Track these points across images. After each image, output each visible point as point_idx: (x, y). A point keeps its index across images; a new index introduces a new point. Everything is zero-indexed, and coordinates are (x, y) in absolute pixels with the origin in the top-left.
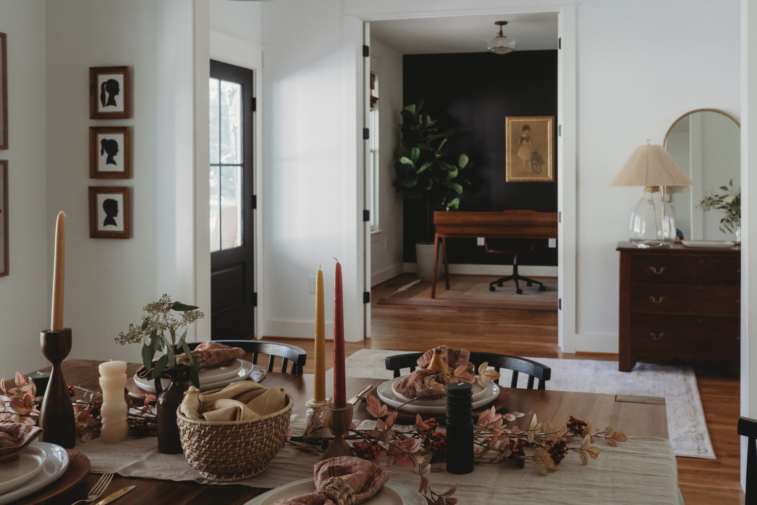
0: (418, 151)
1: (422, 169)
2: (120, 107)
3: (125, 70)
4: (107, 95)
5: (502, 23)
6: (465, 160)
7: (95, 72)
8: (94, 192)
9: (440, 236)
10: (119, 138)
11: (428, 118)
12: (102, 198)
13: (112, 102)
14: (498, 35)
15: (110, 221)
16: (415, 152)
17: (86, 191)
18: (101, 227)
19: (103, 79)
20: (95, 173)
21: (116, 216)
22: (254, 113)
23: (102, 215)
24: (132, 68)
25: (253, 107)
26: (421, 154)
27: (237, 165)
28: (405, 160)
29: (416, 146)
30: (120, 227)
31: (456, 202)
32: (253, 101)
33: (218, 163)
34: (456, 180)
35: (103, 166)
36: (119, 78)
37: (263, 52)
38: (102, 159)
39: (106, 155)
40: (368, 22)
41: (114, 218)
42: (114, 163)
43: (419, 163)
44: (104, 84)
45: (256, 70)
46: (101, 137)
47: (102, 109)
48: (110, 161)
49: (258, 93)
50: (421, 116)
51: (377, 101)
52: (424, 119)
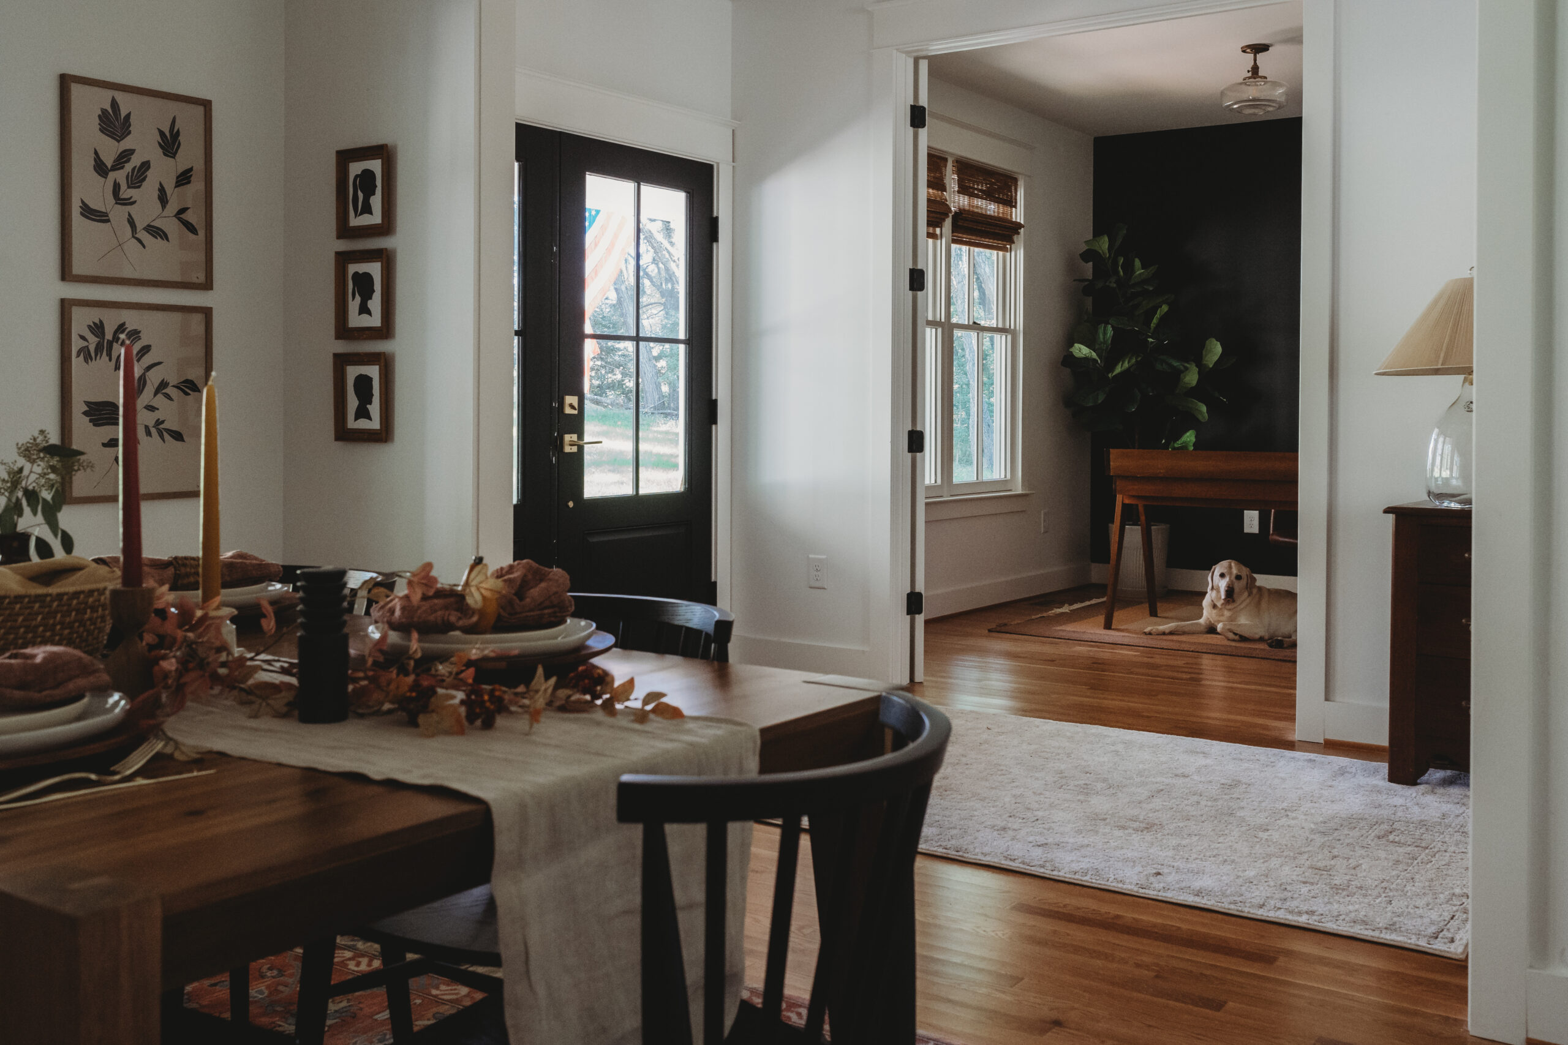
0: (1110, 331)
1: (1118, 369)
2: (376, 218)
3: (384, 153)
4: (361, 195)
5: (1258, 49)
6: (1215, 350)
7: (345, 157)
8: (341, 361)
9: (1127, 501)
10: (374, 269)
11: (1137, 263)
12: (353, 372)
13: (367, 209)
14: (1250, 74)
15: (363, 413)
16: (1105, 333)
17: (330, 361)
18: (352, 424)
19: (356, 168)
20: (343, 331)
21: (370, 403)
22: (715, 245)
23: (353, 403)
24: (395, 147)
25: (713, 235)
26: (1114, 337)
27: (676, 341)
28: (1081, 350)
29: (1107, 323)
30: (375, 424)
31: (1189, 437)
32: (713, 224)
33: (633, 333)
34: (1196, 393)
35: (356, 320)
36: (375, 165)
37: (733, 130)
38: (354, 305)
39: (358, 298)
40: (924, 58)
41: (368, 406)
42: (369, 313)
43: (1111, 357)
44: (357, 176)
45: (718, 164)
46: (353, 268)
47: (355, 221)
48: (364, 310)
49: (723, 208)
50: (1121, 260)
51: (1022, 231)
52: (1129, 267)
